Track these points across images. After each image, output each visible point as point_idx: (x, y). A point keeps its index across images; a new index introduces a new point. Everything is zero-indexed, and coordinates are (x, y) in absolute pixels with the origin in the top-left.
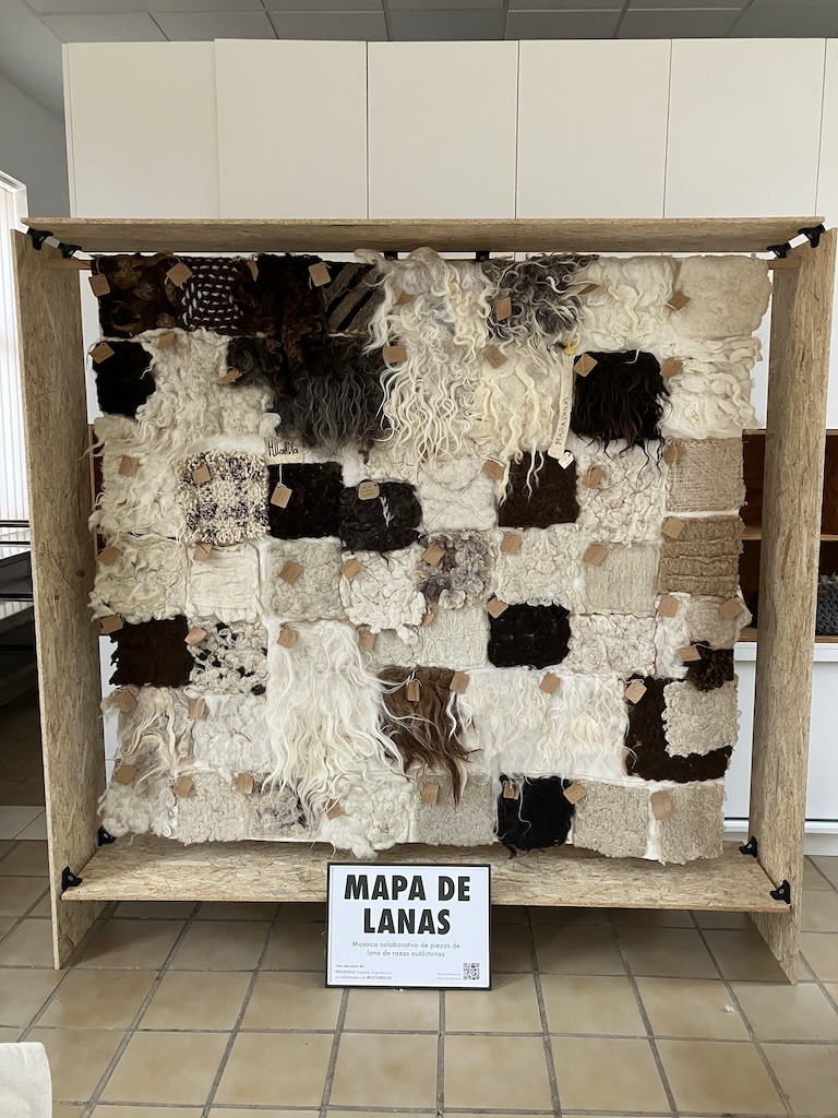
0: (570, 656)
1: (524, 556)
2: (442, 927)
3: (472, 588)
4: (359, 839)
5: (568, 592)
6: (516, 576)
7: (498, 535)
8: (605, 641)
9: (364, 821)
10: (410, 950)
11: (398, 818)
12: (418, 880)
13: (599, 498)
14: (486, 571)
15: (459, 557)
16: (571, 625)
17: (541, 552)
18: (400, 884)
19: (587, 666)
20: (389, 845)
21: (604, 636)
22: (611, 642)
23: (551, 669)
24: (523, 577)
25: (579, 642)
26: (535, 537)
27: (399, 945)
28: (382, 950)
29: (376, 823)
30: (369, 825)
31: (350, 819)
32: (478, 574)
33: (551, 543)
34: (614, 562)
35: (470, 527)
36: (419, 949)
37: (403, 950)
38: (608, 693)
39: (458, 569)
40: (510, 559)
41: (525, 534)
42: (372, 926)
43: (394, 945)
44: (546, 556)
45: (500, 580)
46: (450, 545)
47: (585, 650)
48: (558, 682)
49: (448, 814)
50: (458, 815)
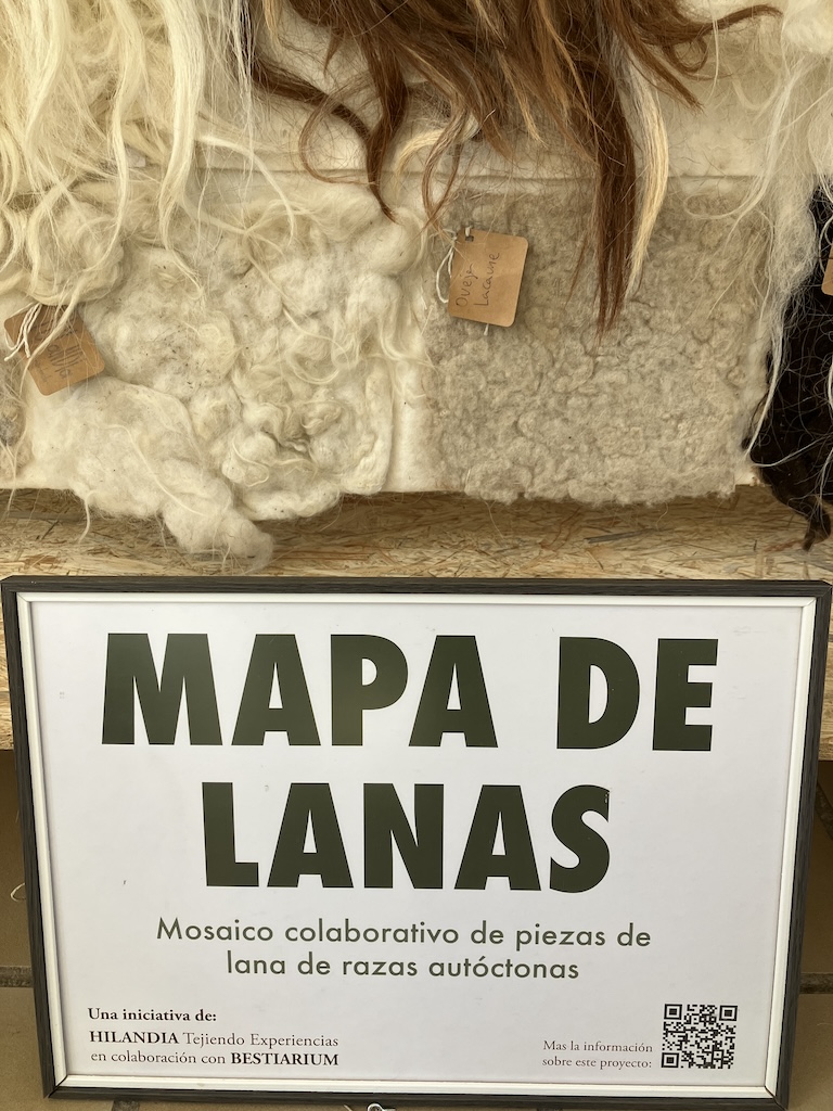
2: (569, 859)
4: (190, 480)
9: (204, 406)
10: (421, 953)
11: (348, 394)
12: (457, 655)
18: (369, 672)
20: (313, 500)
27: (375, 935)
28: (295, 953)
29: (256, 413)
30: (225, 423)
31: (141, 395)
36: (465, 950)
37: (388, 951)
42: (242, 855)
43: (347, 933)
49: (562, 373)
50: (603, 377)
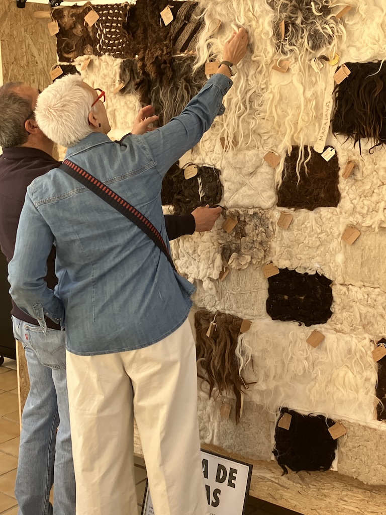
0: (333, 317)
1: (295, 232)
2: (214, 501)
3: (257, 255)
5: (331, 265)
6: (290, 247)
7: (276, 214)
8: (359, 309)
12: (205, 463)
13: (354, 187)
14: (267, 242)
15: (248, 228)
16: (333, 293)
17: (309, 230)
19: (346, 328)
21: (358, 304)
22: (364, 310)
23: (317, 327)
24: (295, 249)
25: (340, 307)
26: (304, 217)
32: (261, 243)
33: (317, 223)
34: (365, 242)
35: (256, 205)
38: (362, 352)
39: (247, 239)
40: (285, 234)
41: (297, 214)
44: (312, 233)
45: (278, 249)
46: (242, 219)
47: (344, 314)
48: (323, 338)
49: (239, 430)
50: (246, 432)
